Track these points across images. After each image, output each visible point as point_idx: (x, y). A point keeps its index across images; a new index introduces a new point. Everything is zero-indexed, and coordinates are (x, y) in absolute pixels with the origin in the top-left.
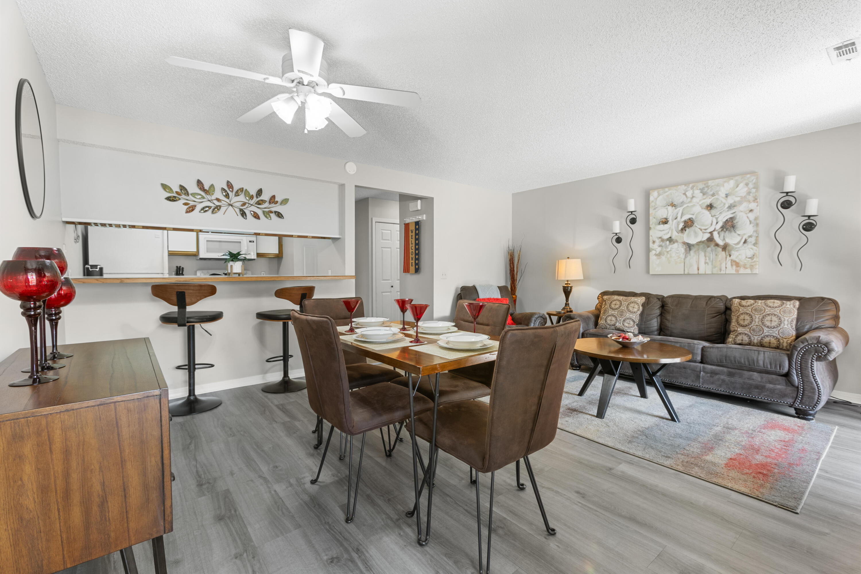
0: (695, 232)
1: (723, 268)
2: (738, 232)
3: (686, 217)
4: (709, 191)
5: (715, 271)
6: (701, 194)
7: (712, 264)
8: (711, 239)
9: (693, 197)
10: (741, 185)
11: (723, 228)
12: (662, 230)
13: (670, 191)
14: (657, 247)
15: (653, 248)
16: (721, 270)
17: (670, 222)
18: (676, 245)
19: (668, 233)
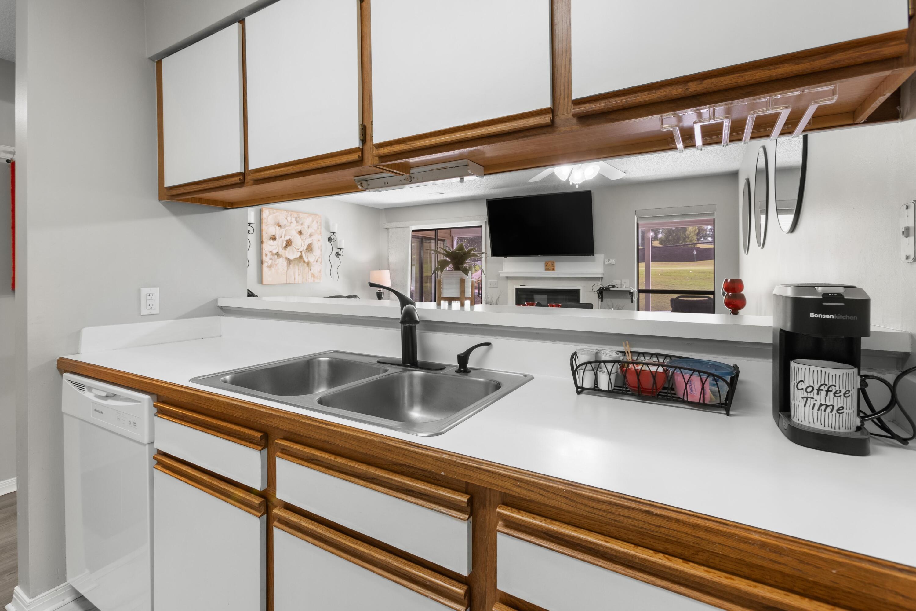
0: (293, 251)
1: (308, 279)
2: (314, 254)
3: (287, 238)
5: (304, 281)
6: (296, 222)
7: (302, 276)
8: (301, 257)
9: (291, 222)
10: (315, 222)
11: (307, 249)
12: (272, 245)
13: (277, 213)
14: (269, 260)
15: (266, 260)
16: (306, 280)
17: (277, 239)
18: (281, 259)
19: (276, 248)
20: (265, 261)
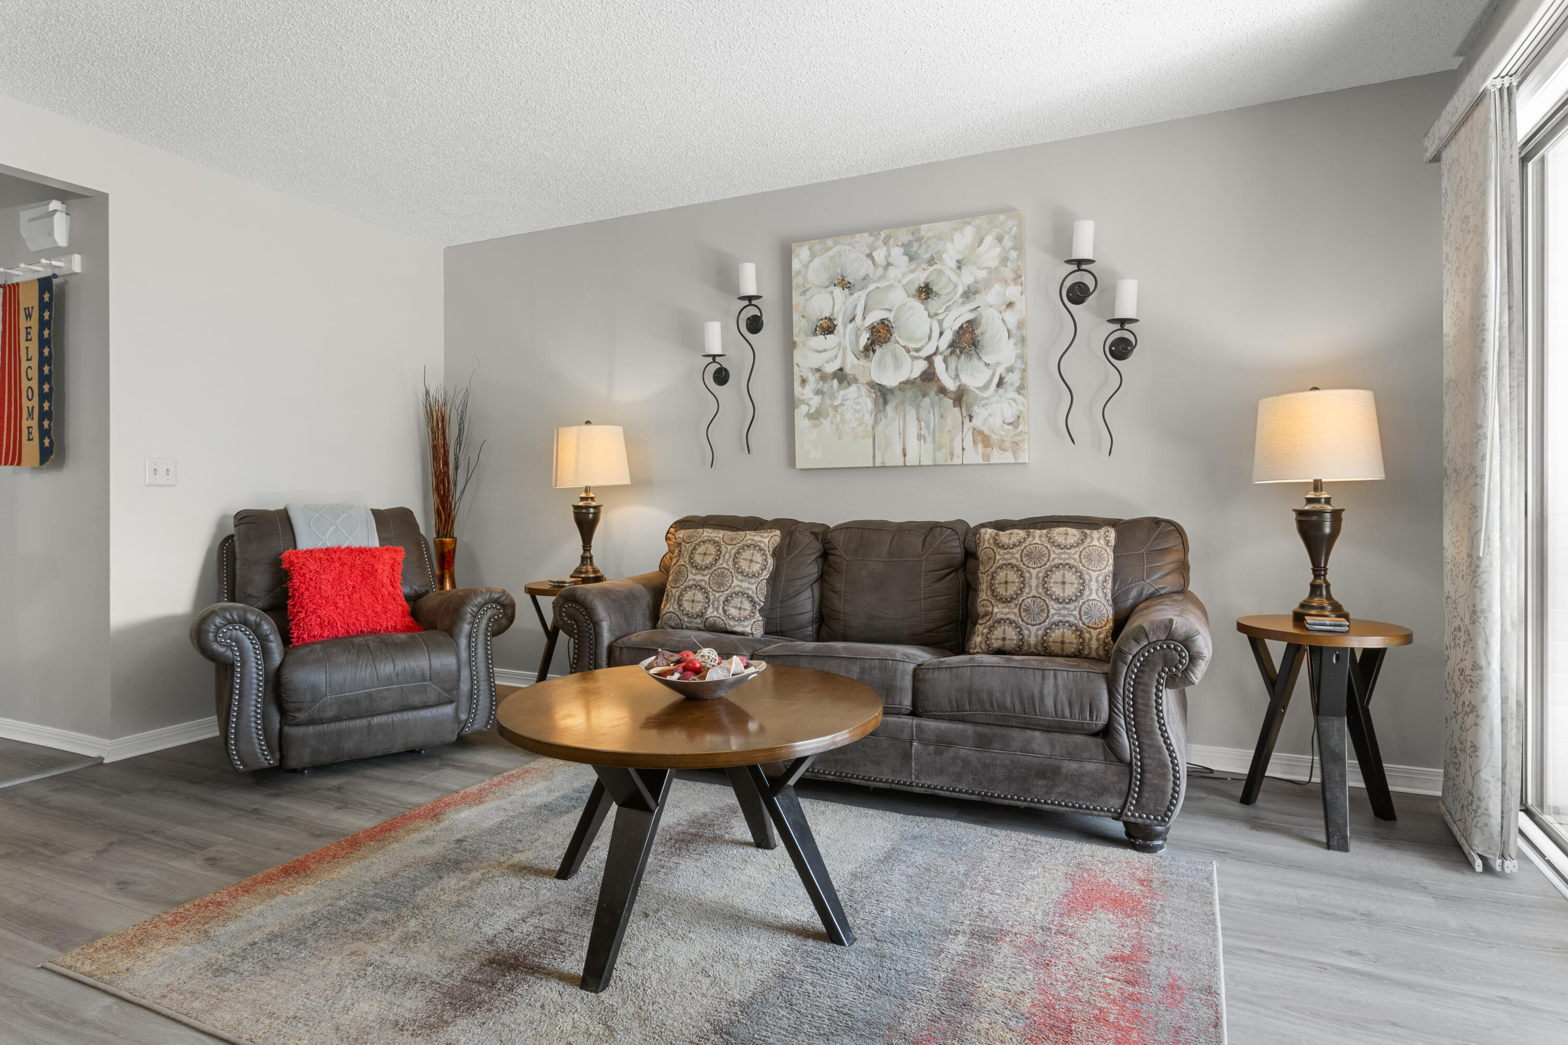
0: (896, 357)
1: (958, 451)
2: (986, 359)
3: (874, 317)
4: (922, 251)
5: (941, 458)
6: (906, 258)
7: (934, 442)
8: (929, 376)
9: (889, 264)
10: (989, 240)
11: (953, 345)
12: (821, 349)
13: (837, 248)
14: (811, 395)
15: (802, 398)
16: (952, 454)
17: (840, 328)
18: (853, 388)
19: (836, 357)
20: (799, 399)
